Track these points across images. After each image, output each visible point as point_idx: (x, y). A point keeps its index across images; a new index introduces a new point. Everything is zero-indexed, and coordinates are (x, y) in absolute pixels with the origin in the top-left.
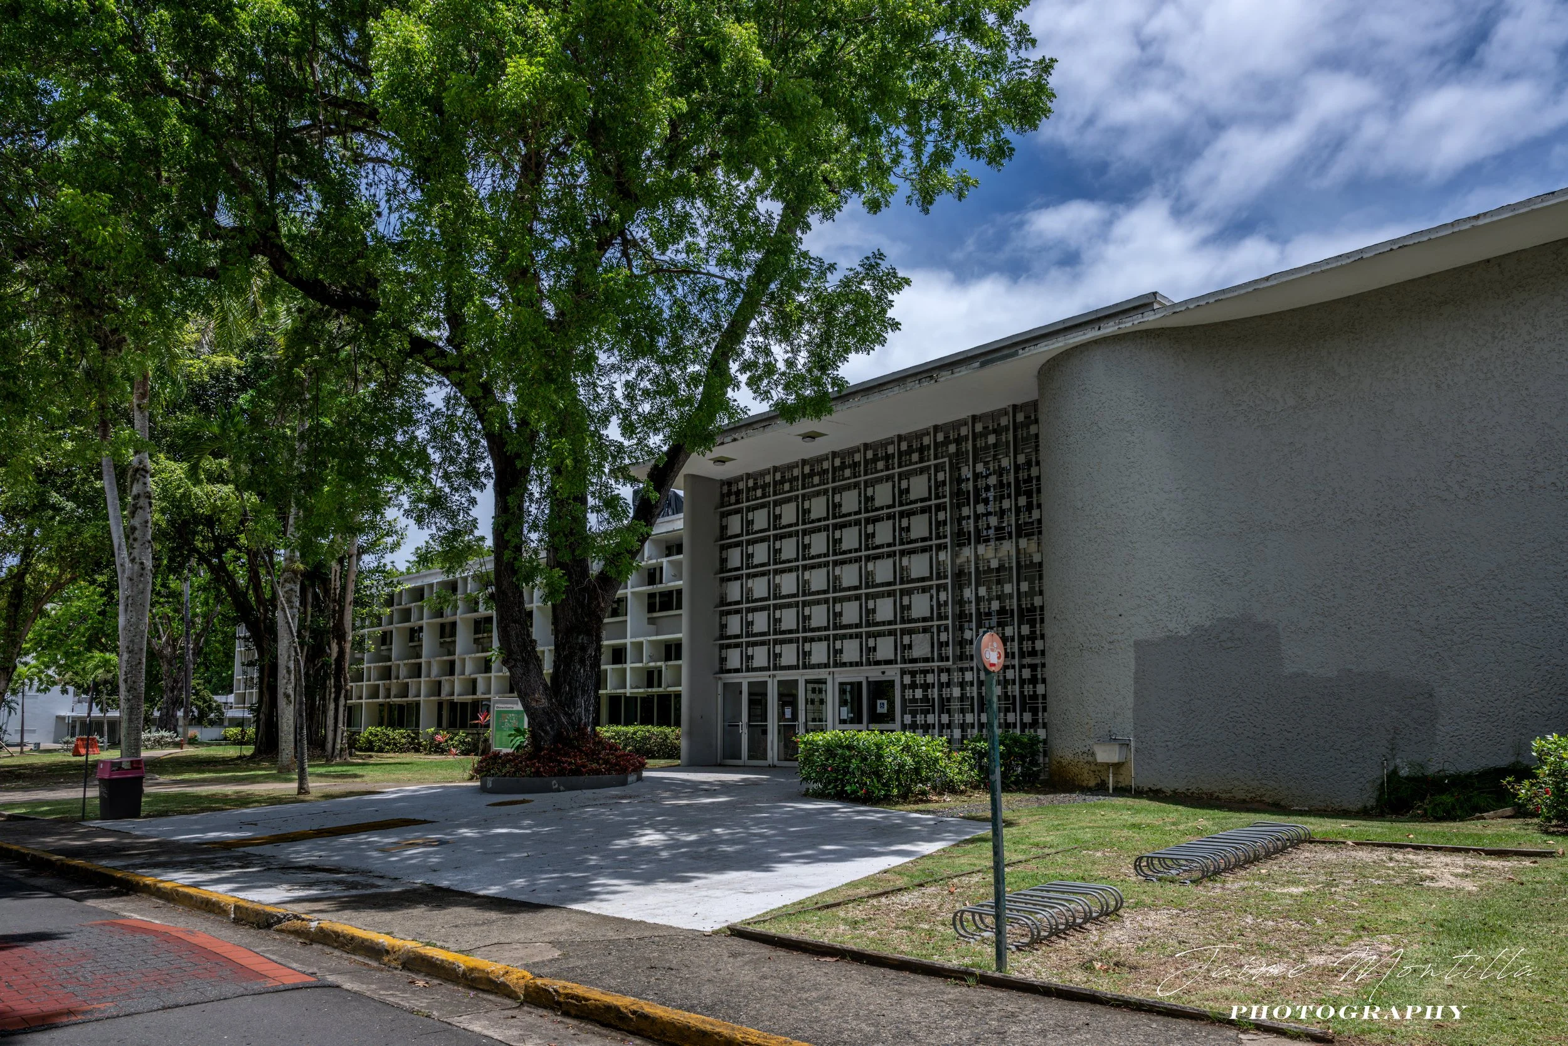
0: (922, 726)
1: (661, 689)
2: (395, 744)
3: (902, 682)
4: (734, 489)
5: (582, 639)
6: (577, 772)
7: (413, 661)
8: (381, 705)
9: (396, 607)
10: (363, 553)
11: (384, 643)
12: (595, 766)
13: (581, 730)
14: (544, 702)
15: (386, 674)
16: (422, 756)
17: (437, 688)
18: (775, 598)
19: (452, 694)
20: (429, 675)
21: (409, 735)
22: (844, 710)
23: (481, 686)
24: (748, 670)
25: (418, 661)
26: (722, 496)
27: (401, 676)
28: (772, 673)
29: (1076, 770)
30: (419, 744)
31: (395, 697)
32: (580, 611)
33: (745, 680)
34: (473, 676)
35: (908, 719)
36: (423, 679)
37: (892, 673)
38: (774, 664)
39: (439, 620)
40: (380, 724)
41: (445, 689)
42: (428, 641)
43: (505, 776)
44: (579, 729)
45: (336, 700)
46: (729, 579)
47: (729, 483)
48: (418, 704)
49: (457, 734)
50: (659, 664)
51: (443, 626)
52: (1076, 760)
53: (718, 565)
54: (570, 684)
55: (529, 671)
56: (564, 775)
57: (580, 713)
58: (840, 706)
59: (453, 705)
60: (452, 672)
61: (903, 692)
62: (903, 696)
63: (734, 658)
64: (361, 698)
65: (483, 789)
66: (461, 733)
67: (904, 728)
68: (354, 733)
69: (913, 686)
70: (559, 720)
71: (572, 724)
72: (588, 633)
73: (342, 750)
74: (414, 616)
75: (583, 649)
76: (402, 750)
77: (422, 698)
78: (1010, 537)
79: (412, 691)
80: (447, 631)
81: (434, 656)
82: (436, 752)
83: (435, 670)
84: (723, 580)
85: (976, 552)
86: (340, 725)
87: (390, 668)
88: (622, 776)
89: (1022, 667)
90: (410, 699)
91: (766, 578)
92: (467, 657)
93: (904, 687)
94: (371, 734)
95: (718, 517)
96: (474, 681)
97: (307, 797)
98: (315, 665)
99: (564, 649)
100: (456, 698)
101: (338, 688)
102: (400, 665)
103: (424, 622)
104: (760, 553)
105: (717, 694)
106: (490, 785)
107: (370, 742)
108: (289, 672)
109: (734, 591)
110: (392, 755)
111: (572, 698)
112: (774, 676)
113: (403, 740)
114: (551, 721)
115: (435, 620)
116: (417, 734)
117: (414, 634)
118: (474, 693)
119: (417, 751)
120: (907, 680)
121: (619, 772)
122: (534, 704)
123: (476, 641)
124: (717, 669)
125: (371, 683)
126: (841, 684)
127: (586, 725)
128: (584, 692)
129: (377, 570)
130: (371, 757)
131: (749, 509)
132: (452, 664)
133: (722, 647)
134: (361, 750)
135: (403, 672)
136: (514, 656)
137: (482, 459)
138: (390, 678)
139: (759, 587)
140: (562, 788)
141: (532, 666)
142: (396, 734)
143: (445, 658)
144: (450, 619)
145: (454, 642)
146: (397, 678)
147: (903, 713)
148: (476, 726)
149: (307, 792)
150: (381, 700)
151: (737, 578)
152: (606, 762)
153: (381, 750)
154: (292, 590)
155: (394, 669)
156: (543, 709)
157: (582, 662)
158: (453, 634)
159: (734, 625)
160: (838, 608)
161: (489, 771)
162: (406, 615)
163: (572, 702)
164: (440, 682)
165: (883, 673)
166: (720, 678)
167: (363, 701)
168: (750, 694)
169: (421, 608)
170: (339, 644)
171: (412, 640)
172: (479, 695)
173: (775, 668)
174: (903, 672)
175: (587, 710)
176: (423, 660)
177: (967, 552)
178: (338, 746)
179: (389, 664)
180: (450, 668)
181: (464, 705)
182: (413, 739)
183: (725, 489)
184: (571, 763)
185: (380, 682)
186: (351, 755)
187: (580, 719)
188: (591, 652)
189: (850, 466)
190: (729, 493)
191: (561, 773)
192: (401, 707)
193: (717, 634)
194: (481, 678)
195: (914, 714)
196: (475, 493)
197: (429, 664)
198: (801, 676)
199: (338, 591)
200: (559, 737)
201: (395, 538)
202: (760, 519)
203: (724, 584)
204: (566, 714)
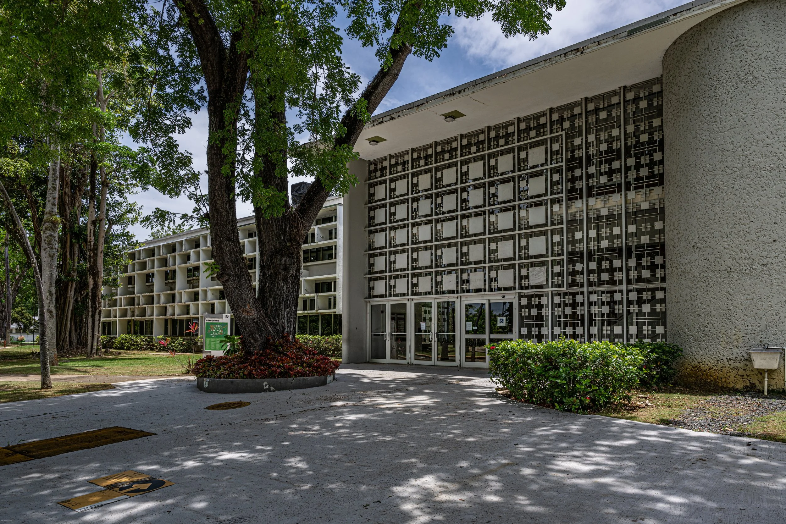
0: (537, 336)
1: (314, 311)
2: (138, 345)
3: (520, 303)
4: (379, 166)
5: (285, 260)
6: (285, 374)
7: (148, 294)
8: (129, 322)
9: (137, 261)
10: (114, 224)
11: (130, 284)
12: (300, 368)
13: (285, 337)
14: (254, 314)
15: (131, 302)
16: (155, 353)
17: (164, 311)
18: (413, 243)
19: (174, 314)
20: (158, 303)
21: (146, 340)
22: (470, 324)
23: (192, 310)
24: (390, 295)
25: (151, 294)
26: (370, 172)
27: (141, 304)
28: (410, 297)
29: (720, 374)
30: (153, 345)
31: (137, 316)
32: (282, 237)
33: (388, 302)
34: (187, 303)
35: (524, 331)
36: (155, 305)
37: (512, 297)
38: (413, 290)
39: (164, 269)
40: (129, 333)
41: (169, 311)
42: (157, 282)
43: (220, 377)
44: (283, 337)
45: (93, 316)
46: (376, 232)
47: (375, 163)
48: (152, 321)
49: (177, 339)
50: (312, 295)
51: (167, 273)
52: (720, 365)
53: (367, 222)
54: (274, 299)
55: (241, 285)
56: (274, 377)
57: (283, 323)
58: (466, 321)
59: (174, 321)
60: (173, 301)
61: (520, 310)
62: (520, 314)
63: (380, 287)
64: (116, 317)
65: (200, 387)
66: (180, 339)
67: (521, 336)
68: (112, 338)
69: (529, 306)
70: (266, 329)
71: (277, 332)
72: (290, 255)
73: (97, 349)
74: (149, 266)
75: (286, 269)
76: (142, 349)
77: (154, 317)
78: (620, 191)
79: (148, 312)
80: (170, 276)
81: (162, 291)
82: (163, 350)
83: (162, 300)
84: (370, 232)
85: (587, 204)
86: (96, 333)
87: (134, 298)
88: (323, 377)
89: (628, 291)
90: (147, 317)
91: (406, 229)
92: (183, 291)
93: (521, 307)
94: (122, 339)
95: (367, 187)
96: (188, 306)
97: (48, 392)
98: (81, 295)
99: (269, 269)
100: (176, 317)
101: (94, 309)
102: (141, 297)
103: (155, 270)
104: (401, 212)
105: (366, 313)
106: (206, 385)
107: (122, 344)
108: (51, 295)
109: (380, 240)
110: (135, 352)
111: (276, 310)
112: (412, 300)
113: (143, 343)
114: (259, 329)
115: (162, 269)
116: (152, 339)
117: (149, 277)
118: (188, 313)
119: (152, 349)
120: (524, 302)
121: (320, 374)
122: (245, 315)
123: (189, 282)
124: (367, 295)
125: (122, 307)
126: (466, 305)
127: (288, 333)
128: (286, 306)
129: (123, 234)
130: (120, 353)
131: (391, 180)
132: (173, 296)
133: (370, 279)
134: (116, 348)
135: (142, 301)
136: (228, 271)
137: (197, 80)
138: (134, 305)
139: (400, 236)
140: (272, 388)
141: (243, 281)
142: (138, 339)
143: (169, 292)
144: (172, 268)
145: (175, 282)
146: (139, 304)
147: (521, 326)
148: (189, 334)
149: (50, 387)
150: (128, 318)
151: (382, 230)
152: (309, 365)
153: (129, 349)
154: (51, 235)
155: (136, 299)
156: (253, 319)
157: (285, 280)
158: (174, 277)
159: (380, 263)
160: (465, 249)
161: (205, 372)
162: (143, 266)
163: (276, 313)
164: (166, 307)
165: (504, 297)
166: (369, 302)
167: (118, 319)
168: (392, 314)
169: (153, 261)
170: (94, 279)
171: (147, 281)
172: (191, 315)
173: (413, 294)
174: (521, 296)
175: (289, 321)
176: (155, 294)
177: (578, 204)
178: (95, 347)
179: (133, 296)
180: (172, 299)
181: (181, 321)
182: (149, 342)
183: (372, 167)
184: (279, 366)
185: (128, 307)
186: (106, 352)
187: (284, 329)
188: (292, 271)
189: (475, 144)
190: (376, 170)
191: (272, 375)
192: (141, 322)
193: (367, 271)
194: (192, 305)
195: (529, 327)
196: (189, 114)
197: (158, 296)
198: (434, 300)
199: (92, 244)
200: (267, 344)
201: (134, 214)
202: (401, 187)
203: (372, 235)
204: (272, 324)
